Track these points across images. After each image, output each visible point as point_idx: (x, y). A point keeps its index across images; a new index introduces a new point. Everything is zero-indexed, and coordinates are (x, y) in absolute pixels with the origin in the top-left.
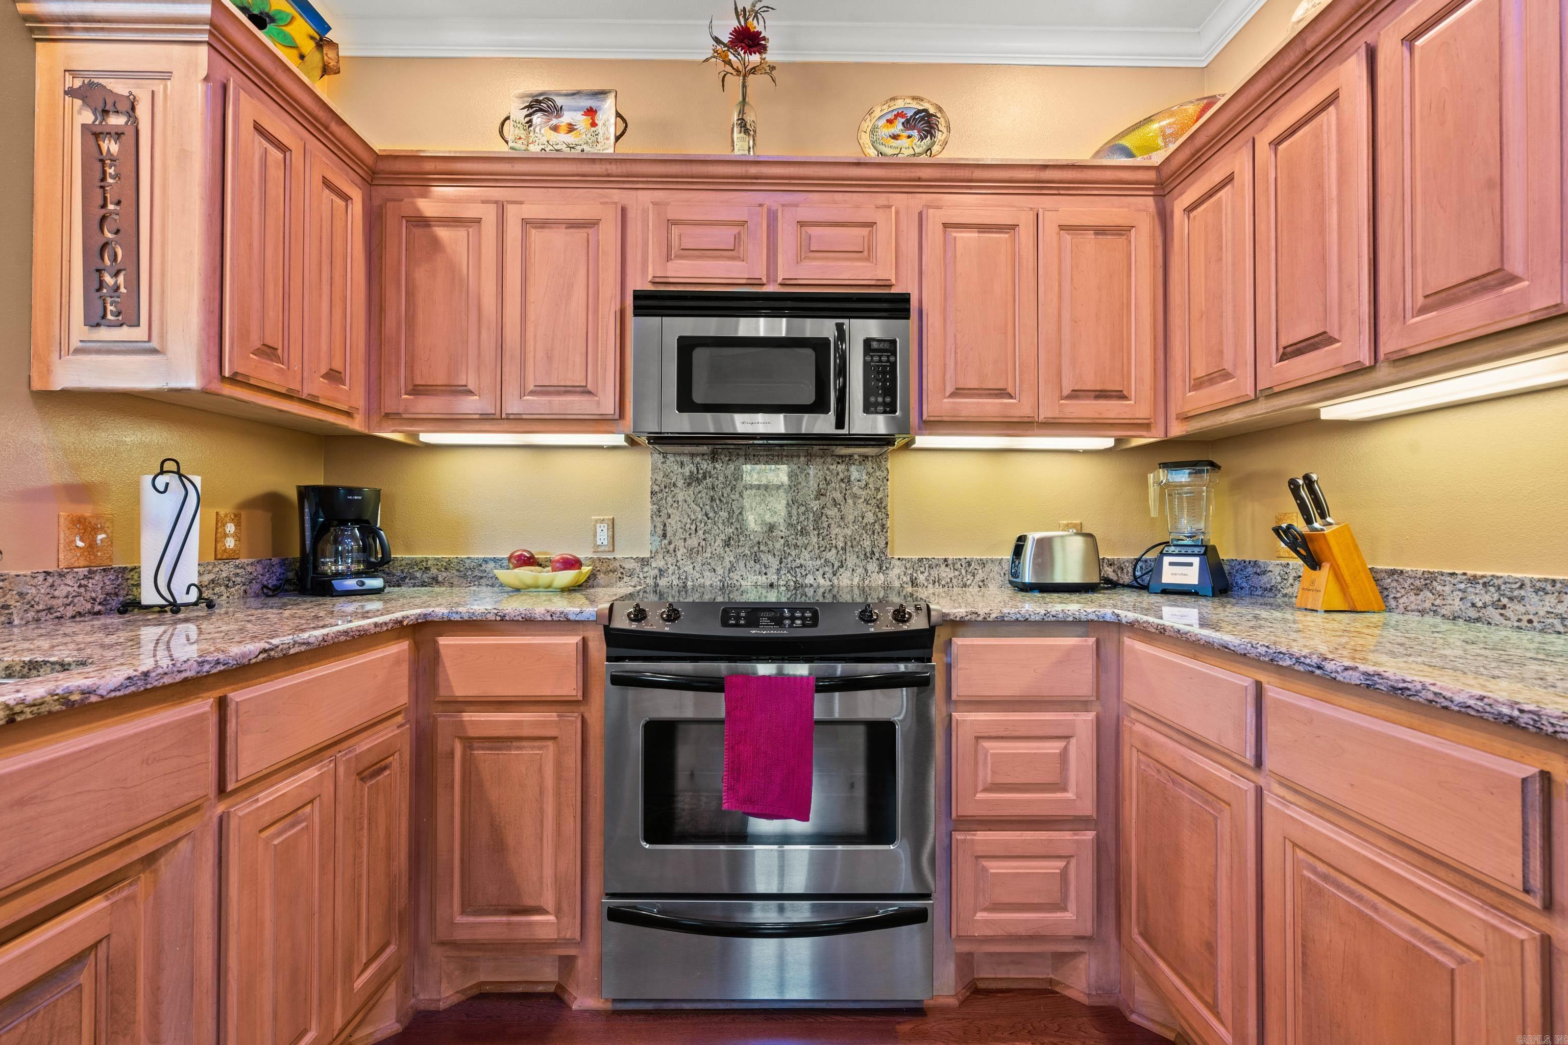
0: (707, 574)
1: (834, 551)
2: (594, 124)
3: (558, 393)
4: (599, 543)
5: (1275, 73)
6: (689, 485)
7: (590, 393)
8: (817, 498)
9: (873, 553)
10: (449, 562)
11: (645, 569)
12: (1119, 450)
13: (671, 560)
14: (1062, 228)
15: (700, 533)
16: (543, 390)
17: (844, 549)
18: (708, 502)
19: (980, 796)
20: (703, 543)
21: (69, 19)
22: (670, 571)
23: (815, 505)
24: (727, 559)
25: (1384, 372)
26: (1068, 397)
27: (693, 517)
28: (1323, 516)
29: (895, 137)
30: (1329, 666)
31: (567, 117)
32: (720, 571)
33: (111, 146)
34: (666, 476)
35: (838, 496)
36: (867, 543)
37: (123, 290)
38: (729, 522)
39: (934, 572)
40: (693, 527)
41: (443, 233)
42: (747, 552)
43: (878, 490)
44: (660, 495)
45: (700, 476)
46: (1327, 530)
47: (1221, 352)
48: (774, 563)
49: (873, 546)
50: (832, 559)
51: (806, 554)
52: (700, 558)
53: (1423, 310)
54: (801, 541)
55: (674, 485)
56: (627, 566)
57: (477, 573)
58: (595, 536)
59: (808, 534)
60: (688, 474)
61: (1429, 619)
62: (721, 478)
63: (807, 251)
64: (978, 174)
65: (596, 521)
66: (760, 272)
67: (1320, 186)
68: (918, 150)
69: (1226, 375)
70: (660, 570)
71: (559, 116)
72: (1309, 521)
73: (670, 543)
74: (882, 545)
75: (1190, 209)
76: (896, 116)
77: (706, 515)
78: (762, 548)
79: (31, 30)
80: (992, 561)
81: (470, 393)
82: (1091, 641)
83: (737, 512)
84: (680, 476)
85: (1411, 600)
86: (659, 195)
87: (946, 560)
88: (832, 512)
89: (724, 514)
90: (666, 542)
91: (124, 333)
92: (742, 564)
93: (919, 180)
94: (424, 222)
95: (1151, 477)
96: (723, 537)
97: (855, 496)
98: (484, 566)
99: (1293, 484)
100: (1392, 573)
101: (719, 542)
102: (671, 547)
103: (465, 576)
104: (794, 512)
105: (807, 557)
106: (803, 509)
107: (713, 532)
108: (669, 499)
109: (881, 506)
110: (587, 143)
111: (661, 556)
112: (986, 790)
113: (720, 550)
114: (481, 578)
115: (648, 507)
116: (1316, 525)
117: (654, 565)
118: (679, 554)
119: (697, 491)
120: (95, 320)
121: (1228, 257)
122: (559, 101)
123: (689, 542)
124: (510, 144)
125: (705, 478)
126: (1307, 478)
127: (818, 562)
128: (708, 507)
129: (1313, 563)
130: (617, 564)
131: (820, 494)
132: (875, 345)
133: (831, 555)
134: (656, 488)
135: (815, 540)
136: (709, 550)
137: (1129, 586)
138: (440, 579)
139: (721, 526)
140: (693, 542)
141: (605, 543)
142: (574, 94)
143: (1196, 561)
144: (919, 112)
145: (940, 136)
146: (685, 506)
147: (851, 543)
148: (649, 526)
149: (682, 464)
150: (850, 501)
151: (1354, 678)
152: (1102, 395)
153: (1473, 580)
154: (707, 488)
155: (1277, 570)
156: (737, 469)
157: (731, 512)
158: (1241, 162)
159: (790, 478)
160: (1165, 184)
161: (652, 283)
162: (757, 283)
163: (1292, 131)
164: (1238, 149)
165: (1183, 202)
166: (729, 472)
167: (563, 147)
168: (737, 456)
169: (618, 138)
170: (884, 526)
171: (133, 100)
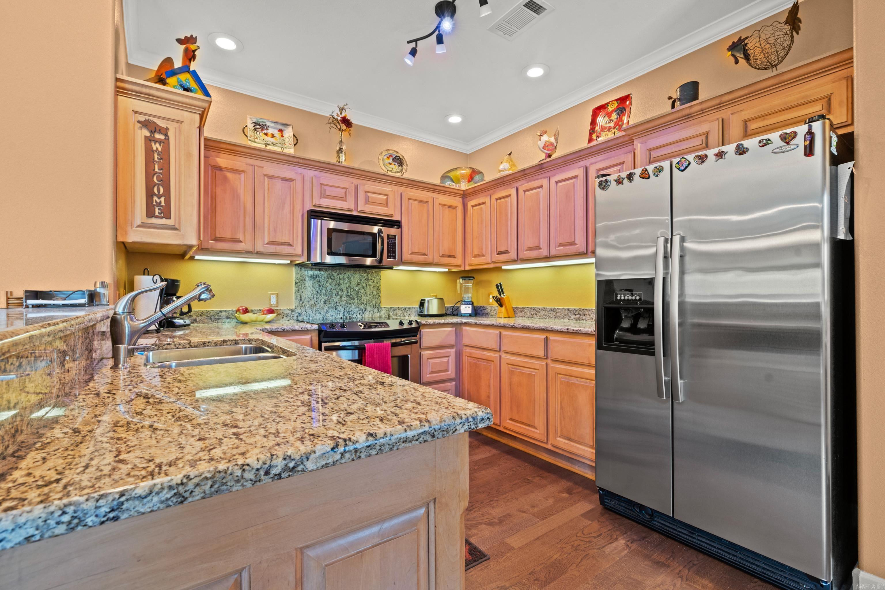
0: (317, 314)
1: (363, 305)
2: (282, 136)
4: (272, 303)
5: (497, 182)
6: (310, 280)
7: (291, 245)
8: (357, 286)
9: (376, 305)
10: (202, 312)
11: (293, 313)
12: (450, 273)
13: (303, 309)
14: (440, 204)
15: (315, 299)
16: (271, 243)
17: (366, 304)
18: (318, 287)
19: (428, 376)
20: (316, 303)
22: (303, 314)
23: (357, 288)
24: (325, 309)
25: (519, 261)
26: (441, 257)
27: (312, 293)
28: (503, 293)
29: (390, 164)
30: (515, 325)
31: (270, 131)
32: (322, 313)
33: (156, 146)
34: (301, 276)
35: (364, 285)
36: (374, 302)
37: (163, 204)
38: (326, 294)
39: (395, 312)
40: (312, 297)
41: (229, 175)
42: (332, 306)
43: (377, 283)
44: (299, 284)
46: (504, 297)
47: (482, 249)
48: (342, 310)
49: (376, 303)
51: (353, 306)
52: (315, 309)
53: (526, 250)
54: (352, 301)
55: (305, 280)
56: (285, 312)
57: (216, 317)
58: (270, 300)
59: (354, 299)
60: (310, 275)
61: (523, 318)
62: (323, 278)
63: (368, 201)
64: (419, 184)
65: (271, 294)
66: (352, 207)
67: (507, 215)
68: (398, 171)
69: (483, 255)
70: (299, 314)
71: (267, 129)
72: (500, 295)
73: (303, 303)
74: (379, 303)
75: (473, 206)
76: (390, 156)
77: (317, 292)
78: (338, 304)
79: (118, 92)
80: (412, 307)
81: (241, 242)
82: (454, 328)
83: (329, 291)
84: (307, 276)
85: (520, 314)
86: (316, 173)
88: (362, 291)
89: (324, 292)
90: (301, 302)
91: (164, 221)
92: (330, 310)
93: (402, 183)
94: (219, 168)
95: (458, 281)
96: (323, 300)
97: (370, 285)
98: (220, 314)
99: (497, 285)
100: (516, 308)
101: (322, 302)
102: (303, 305)
103: (211, 319)
104: (349, 291)
105: (354, 307)
106: (352, 290)
107: (320, 298)
108: (303, 285)
109: (378, 289)
110: (280, 143)
111: (299, 308)
112: (430, 374)
113: (322, 305)
114: (219, 319)
115: (294, 289)
116: (502, 296)
117: (296, 312)
118: (307, 307)
119: (313, 282)
120: (150, 214)
121: (484, 224)
122: (268, 124)
123: (310, 302)
124: (249, 138)
125: (316, 277)
126: (500, 284)
127: (358, 309)
128: (318, 289)
129: (501, 305)
130: (281, 312)
131: (358, 284)
132: (390, 237)
133: (362, 307)
134: (298, 281)
135: (356, 301)
136: (318, 305)
137: (450, 315)
138: (198, 320)
139: (323, 296)
140: (312, 302)
141: (275, 303)
142: (275, 122)
143: (470, 306)
144: (397, 156)
145: (404, 167)
146: (309, 288)
147: (369, 302)
148: (294, 296)
149: (308, 272)
150: (368, 287)
151: (520, 326)
152: (450, 256)
153: (531, 308)
154: (319, 281)
155: (489, 308)
156: (329, 274)
157: (326, 291)
158: (487, 200)
159: (348, 278)
160: (465, 195)
161: (314, 206)
162: (351, 210)
163: (500, 198)
164: (487, 196)
165: (471, 203)
166: (325, 275)
167: (271, 143)
168: (329, 269)
169: (295, 145)
170: (379, 296)
171: (167, 129)
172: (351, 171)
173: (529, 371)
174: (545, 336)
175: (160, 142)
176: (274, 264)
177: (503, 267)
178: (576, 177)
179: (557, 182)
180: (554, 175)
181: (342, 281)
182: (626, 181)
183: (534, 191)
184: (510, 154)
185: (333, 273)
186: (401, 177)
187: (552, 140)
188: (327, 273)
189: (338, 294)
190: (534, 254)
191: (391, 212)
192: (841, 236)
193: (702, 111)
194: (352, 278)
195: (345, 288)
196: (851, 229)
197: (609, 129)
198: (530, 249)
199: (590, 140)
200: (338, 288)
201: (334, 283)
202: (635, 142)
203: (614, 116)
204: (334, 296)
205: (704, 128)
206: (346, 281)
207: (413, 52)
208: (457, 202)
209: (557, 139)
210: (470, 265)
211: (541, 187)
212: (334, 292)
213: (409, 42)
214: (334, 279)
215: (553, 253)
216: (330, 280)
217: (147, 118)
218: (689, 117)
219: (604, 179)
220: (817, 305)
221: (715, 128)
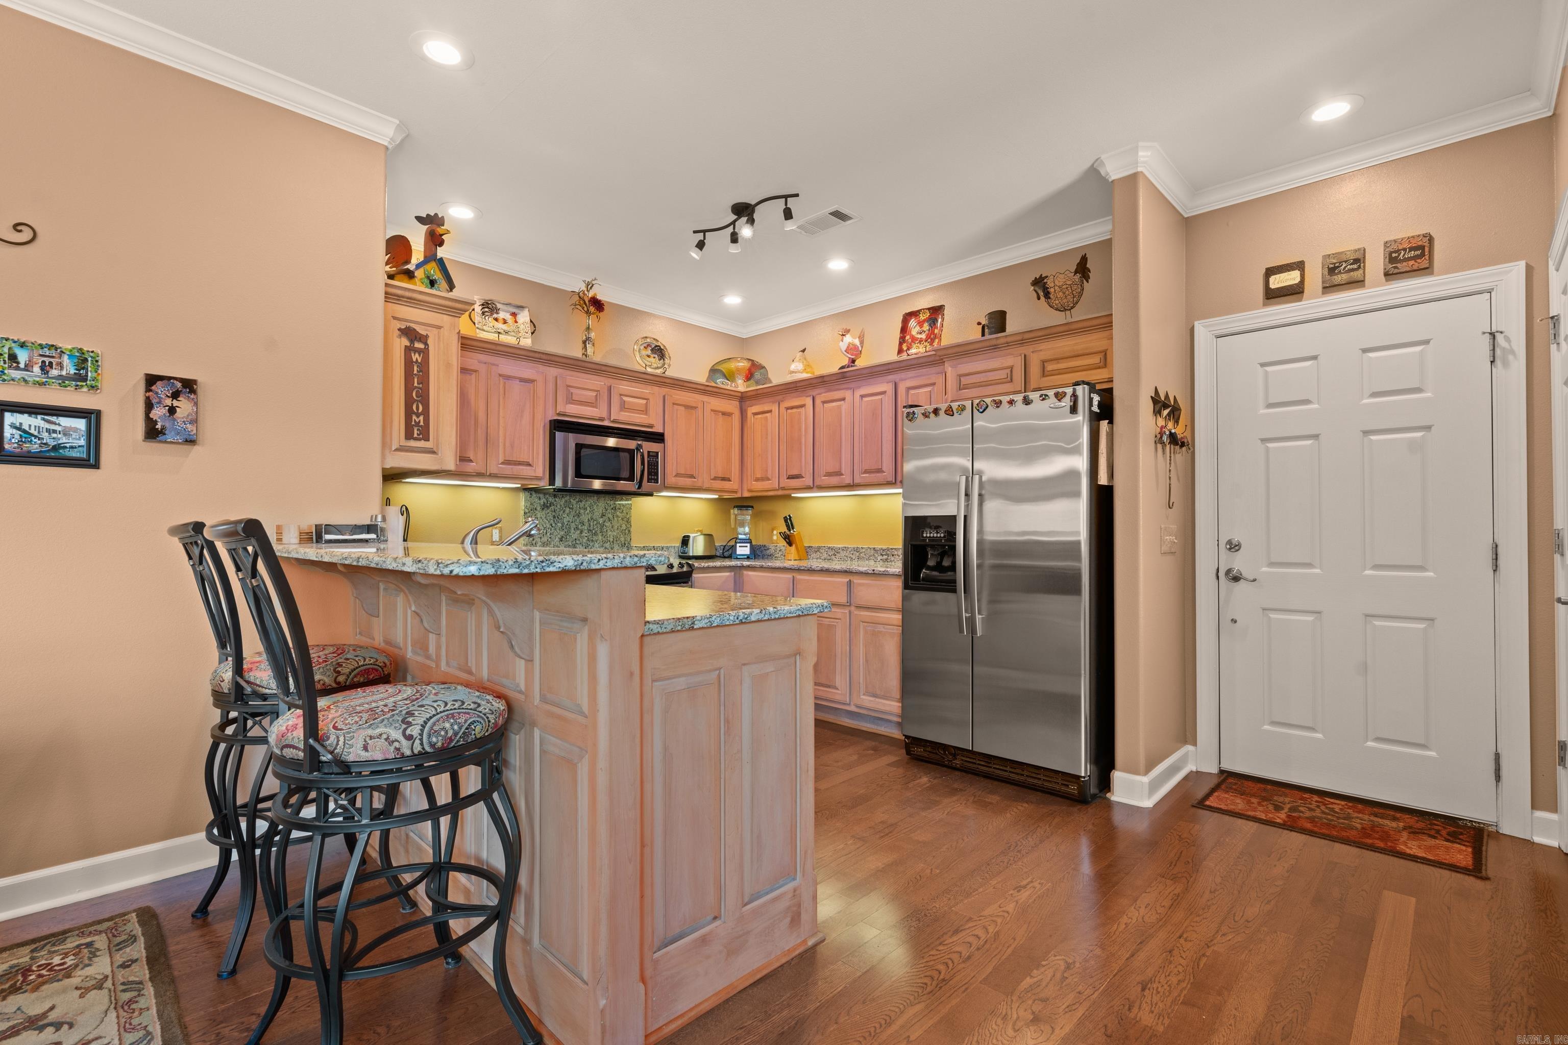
1: (609, 543)
2: (516, 322)
3: (515, 464)
5: (788, 387)
6: (543, 509)
7: (530, 465)
8: (602, 517)
9: (625, 544)
12: (720, 500)
14: (712, 410)
15: (548, 534)
16: (507, 462)
17: (613, 542)
18: (552, 518)
20: (550, 540)
21: (403, 297)
23: (601, 521)
25: (815, 489)
26: (713, 479)
27: (545, 526)
28: (793, 529)
29: (649, 356)
30: (813, 567)
31: (502, 315)
33: (416, 357)
34: (531, 504)
35: (611, 516)
36: (623, 539)
37: (422, 423)
38: (562, 529)
40: (545, 531)
42: (570, 544)
43: (627, 514)
44: (528, 513)
45: (548, 505)
46: (795, 533)
47: (767, 471)
49: (625, 540)
50: (608, 547)
51: (596, 545)
53: (825, 476)
54: (595, 538)
55: (535, 508)
59: (597, 535)
60: (542, 503)
61: (818, 560)
62: (559, 506)
63: (623, 407)
64: (686, 384)
66: (604, 414)
67: (800, 430)
68: (659, 365)
69: (768, 479)
71: (497, 313)
72: (790, 531)
73: (533, 540)
74: (629, 540)
75: (755, 414)
76: (648, 345)
77: (551, 525)
78: (577, 542)
80: (671, 547)
81: (471, 461)
82: (733, 573)
83: (566, 524)
84: (538, 505)
85: (814, 555)
86: (559, 371)
87: (654, 547)
88: (608, 524)
89: (560, 525)
91: (422, 444)
93: (665, 383)
95: (732, 511)
96: (559, 536)
97: (617, 516)
99: (786, 517)
100: (810, 547)
101: (557, 539)
102: (534, 542)
104: (592, 524)
106: (595, 522)
107: (555, 534)
109: (628, 521)
110: (514, 331)
113: (558, 543)
115: (522, 521)
116: (792, 532)
119: (547, 512)
120: (409, 436)
121: (769, 438)
122: (499, 306)
123: (543, 539)
124: (477, 327)
125: (550, 506)
126: (789, 516)
128: (552, 521)
129: (790, 544)
131: (603, 515)
132: (651, 454)
133: (607, 545)
134: (527, 511)
135: (600, 538)
137: (720, 557)
139: (558, 531)
140: (545, 539)
141: (498, 540)
142: (507, 304)
143: (748, 545)
144: (656, 346)
145: (667, 361)
146: (541, 520)
147: (616, 539)
149: (540, 499)
150: (615, 519)
151: (819, 569)
152: (724, 479)
153: (829, 548)
154: (552, 511)
155: (773, 548)
156: (566, 501)
157: (563, 524)
158: (775, 408)
159: (590, 507)
160: (743, 399)
161: (559, 414)
162: (602, 419)
163: (792, 408)
164: (773, 402)
165: (751, 410)
166: (562, 503)
167: (502, 331)
168: (566, 495)
169: (532, 333)
170: (629, 531)
171: (427, 337)
172: (604, 368)
173: (829, 622)
174: (848, 580)
175: (419, 351)
176: (498, 488)
177: (792, 495)
178: (884, 393)
179: (862, 396)
180: (859, 387)
181: (582, 511)
182: (932, 415)
183: (834, 404)
184: (803, 351)
185: (572, 501)
186: (664, 375)
187: (857, 342)
188: (563, 500)
189: (577, 528)
190: (834, 480)
191: (651, 422)
192: (1103, 482)
193: (1008, 344)
194: (595, 507)
195: (587, 520)
196: (1111, 475)
197: (921, 341)
198: (829, 474)
199: (900, 351)
200: (578, 521)
201: (573, 513)
202: (946, 364)
203: (926, 327)
204: (572, 531)
205: (1009, 361)
206: (588, 511)
207: (701, 245)
208: (732, 406)
209: (862, 343)
210: (750, 491)
211: (844, 399)
212: (573, 526)
213: (695, 232)
214: (572, 509)
215: (857, 481)
216: (567, 510)
217: (408, 324)
218: (995, 347)
219: (911, 410)
220: (1078, 543)
221: (1018, 363)
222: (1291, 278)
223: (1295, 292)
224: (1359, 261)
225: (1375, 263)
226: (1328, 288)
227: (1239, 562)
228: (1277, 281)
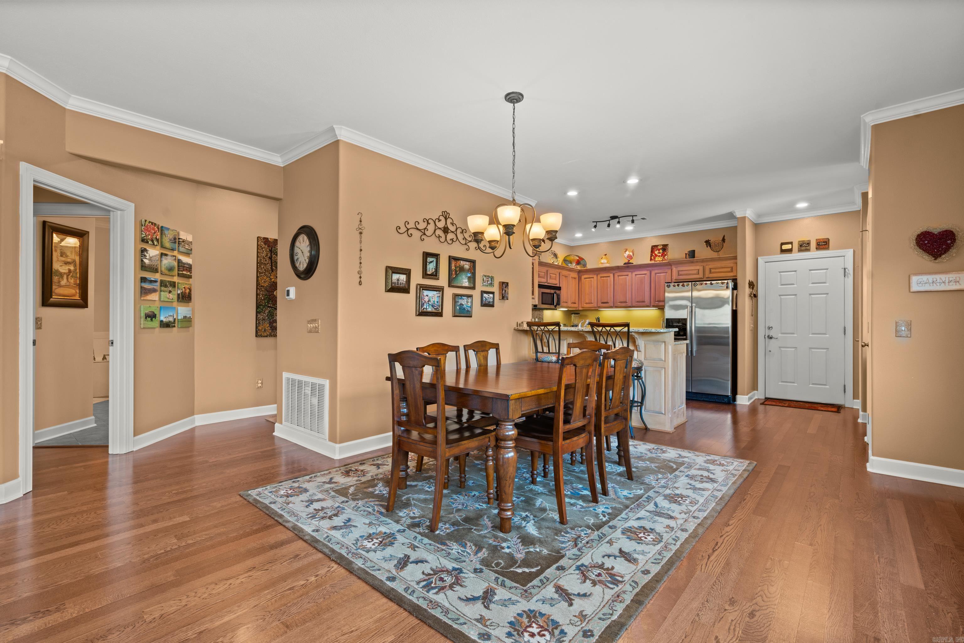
5: (600, 269)
14: (570, 277)
25: (614, 307)
26: (571, 303)
29: (554, 259)
47: (591, 300)
53: (618, 303)
63: (551, 278)
66: (546, 281)
68: (556, 261)
69: (592, 303)
75: (585, 278)
76: (553, 254)
93: (558, 267)
121: (592, 288)
132: (558, 294)
144: (555, 254)
145: (558, 259)
152: (574, 303)
158: (595, 277)
160: (579, 272)
163: (603, 277)
164: (595, 274)
165: (583, 277)
177: (598, 310)
178: (645, 274)
179: (636, 275)
180: (635, 271)
182: (676, 286)
183: (623, 277)
184: (606, 255)
186: (557, 264)
187: (631, 254)
190: (624, 305)
191: (557, 283)
192: (734, 309)
193: (697, 262)
196: (736, 306)
197: (659, 256)
198: (621, 302)
199: (651, 259)
202: (673, 267)
203: (661, 251)
205: (698, 268)
207: (595, 227)
208: (575, 275)
209: (633, 254)
210: (582, 307)
211: (628, 275)
213: (595, 222)
215: (633, 305)
218: (692, 262)
219: (669, 284)
220: (729, 327)
221: (701, 268)
222: (789, 247)
223: (790, 251)
224: (809, 244)
225: (813, 245)
226: (800, 251)
227: (772, 333)
228: (784, 247)
